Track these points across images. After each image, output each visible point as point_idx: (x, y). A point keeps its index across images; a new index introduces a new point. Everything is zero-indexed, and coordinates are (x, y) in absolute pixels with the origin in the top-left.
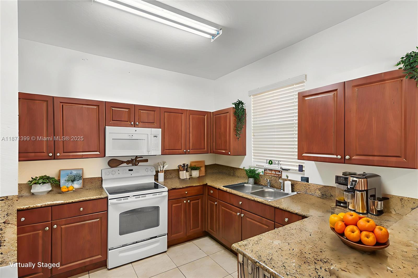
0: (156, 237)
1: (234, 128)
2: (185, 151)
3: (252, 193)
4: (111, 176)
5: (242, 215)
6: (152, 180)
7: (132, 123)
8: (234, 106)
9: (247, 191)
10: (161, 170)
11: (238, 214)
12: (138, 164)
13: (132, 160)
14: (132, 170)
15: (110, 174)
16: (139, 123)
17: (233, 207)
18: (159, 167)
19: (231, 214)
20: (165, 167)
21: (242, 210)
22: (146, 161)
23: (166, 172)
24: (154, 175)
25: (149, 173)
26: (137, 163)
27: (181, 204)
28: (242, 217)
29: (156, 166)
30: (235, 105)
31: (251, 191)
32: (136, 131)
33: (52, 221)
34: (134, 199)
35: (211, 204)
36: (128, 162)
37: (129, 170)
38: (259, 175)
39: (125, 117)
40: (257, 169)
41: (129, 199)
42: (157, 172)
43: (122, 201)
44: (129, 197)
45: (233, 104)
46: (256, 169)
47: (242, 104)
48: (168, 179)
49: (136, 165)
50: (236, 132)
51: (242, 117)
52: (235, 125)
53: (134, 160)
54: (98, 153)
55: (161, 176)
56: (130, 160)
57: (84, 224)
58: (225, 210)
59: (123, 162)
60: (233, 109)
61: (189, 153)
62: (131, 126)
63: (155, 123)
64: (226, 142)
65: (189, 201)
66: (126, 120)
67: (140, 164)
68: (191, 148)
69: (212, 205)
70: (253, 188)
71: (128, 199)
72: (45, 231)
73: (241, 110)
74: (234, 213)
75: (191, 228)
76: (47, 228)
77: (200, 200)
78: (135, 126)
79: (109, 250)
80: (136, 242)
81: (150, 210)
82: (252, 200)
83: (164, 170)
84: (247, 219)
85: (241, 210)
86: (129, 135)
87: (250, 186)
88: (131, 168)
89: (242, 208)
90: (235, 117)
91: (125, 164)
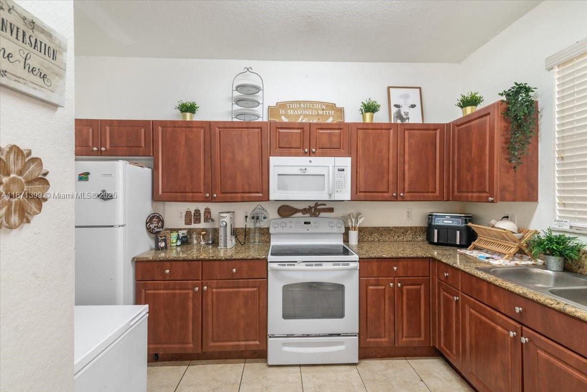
0: (339, 335)
1: (504, 145)
2: (394, 194)
3: (553, 292)
4: (279, 230)
5: (524, 340)
6: (339, 242)
7: (306, 150)
8: (504, 98)
9: (539, 285)
10: (353, 225)
11: (512, 334)
12: (319, 214)
13: (310, 208)
14: (309, 223)
15: (279, 227)
16: (316, 150)
17: (498, 314)
18: (349, 220)
19: (494, 329)
20: (360, 221)
21: (524, 328)
22: (331, 210)
23: (361, 230)
24: (343, 234)
25: (335, 230)
26: (317, 213)
27: (384, 287)
28: (522, 343)
29: (345, 219)
30: (508, 95)
31: (551, 286)
32: (310, 162)
33: (203, 281)
34: (303, 266)
35: (446, 298)
36: (304, 211)
37: (305, 223)
38: (579, 251)
39: (296, 142)
40: (572, 236)
41: (297, 267)
42: (347, 229)
43: (287, 267)
44: (296, 262)
45: (502, 95)
46: (567, 235)
47: (528, 90)
48: (366, 243)
49: (315, 217)
50: (509, 154)
51: (525, 119)
52: (507, 139)
53: (313, 209)
54: (261, 195)
55: (354, 236)
56: (307, 207)
57: (238, 292)
58: (477, 317)
59: (296, 211)
60: (502, 104)
61: (403, 199)
62: (305, 154)
63: (341, 149)
64: (482, 175)
65: (399, 284)
66: (298, 145)
67: (322, 214)
68: (407, 190)
69: (448, 301)
70: (557, 280)
71: (294, 265)
72: (195, 292)
73: (522, 104)
74: (499, 328)
75: (405, 335)
76: (197, 288)
77: (423, 286)
78: (310, 154)
79: (270, 337)
80: (308, 335)
81: (329, 289)
82: (554, 309)
83: (357, 226)
84: (539, 351)
85: (519, 326)
86: (300, 168)
87: (548, 276)
88: (307, 220)
89: (526, 324)
90: (506, 120)
91: (300, 214)
